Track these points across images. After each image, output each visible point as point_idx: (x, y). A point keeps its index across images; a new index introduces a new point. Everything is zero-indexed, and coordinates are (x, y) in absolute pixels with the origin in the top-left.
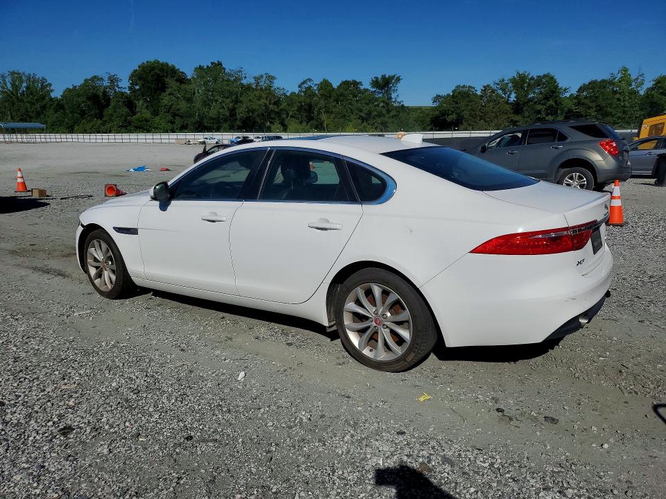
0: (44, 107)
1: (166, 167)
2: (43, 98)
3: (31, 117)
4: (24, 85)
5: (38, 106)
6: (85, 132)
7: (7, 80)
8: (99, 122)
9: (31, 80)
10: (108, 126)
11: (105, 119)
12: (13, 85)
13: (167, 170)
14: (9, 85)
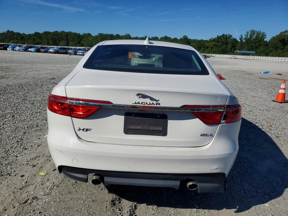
0: (260, 45)
1: (279, 73)
2: (261, 41)
3: (253, 49)
4: (255, 36)
5: (257, 44)
6: (273, 56)
7: (249, 34)
8: (281, 51)
9: (259, 33)
10: (284, 54)
11: (284, 50)
12: (251, 36)
13: (280, 74)
14: (249, 36)
